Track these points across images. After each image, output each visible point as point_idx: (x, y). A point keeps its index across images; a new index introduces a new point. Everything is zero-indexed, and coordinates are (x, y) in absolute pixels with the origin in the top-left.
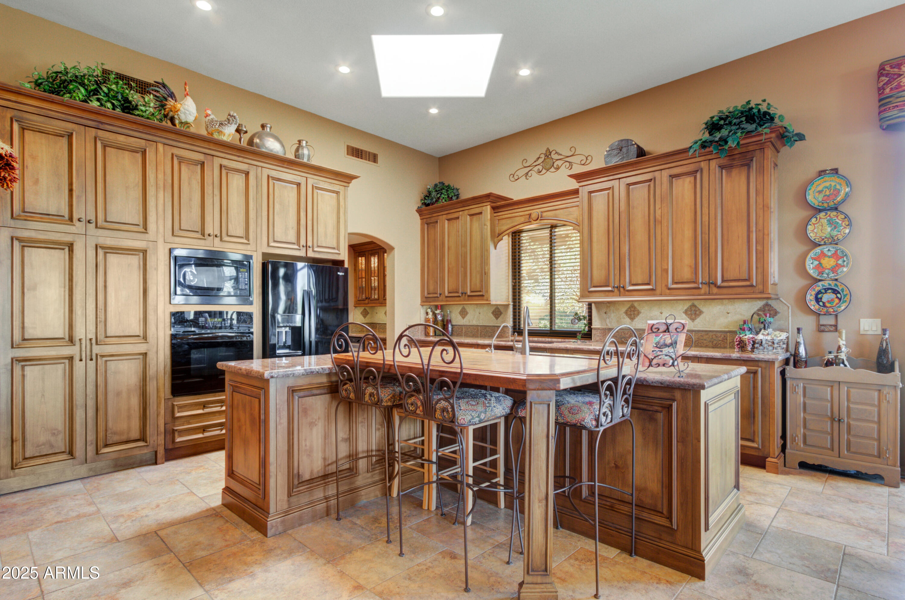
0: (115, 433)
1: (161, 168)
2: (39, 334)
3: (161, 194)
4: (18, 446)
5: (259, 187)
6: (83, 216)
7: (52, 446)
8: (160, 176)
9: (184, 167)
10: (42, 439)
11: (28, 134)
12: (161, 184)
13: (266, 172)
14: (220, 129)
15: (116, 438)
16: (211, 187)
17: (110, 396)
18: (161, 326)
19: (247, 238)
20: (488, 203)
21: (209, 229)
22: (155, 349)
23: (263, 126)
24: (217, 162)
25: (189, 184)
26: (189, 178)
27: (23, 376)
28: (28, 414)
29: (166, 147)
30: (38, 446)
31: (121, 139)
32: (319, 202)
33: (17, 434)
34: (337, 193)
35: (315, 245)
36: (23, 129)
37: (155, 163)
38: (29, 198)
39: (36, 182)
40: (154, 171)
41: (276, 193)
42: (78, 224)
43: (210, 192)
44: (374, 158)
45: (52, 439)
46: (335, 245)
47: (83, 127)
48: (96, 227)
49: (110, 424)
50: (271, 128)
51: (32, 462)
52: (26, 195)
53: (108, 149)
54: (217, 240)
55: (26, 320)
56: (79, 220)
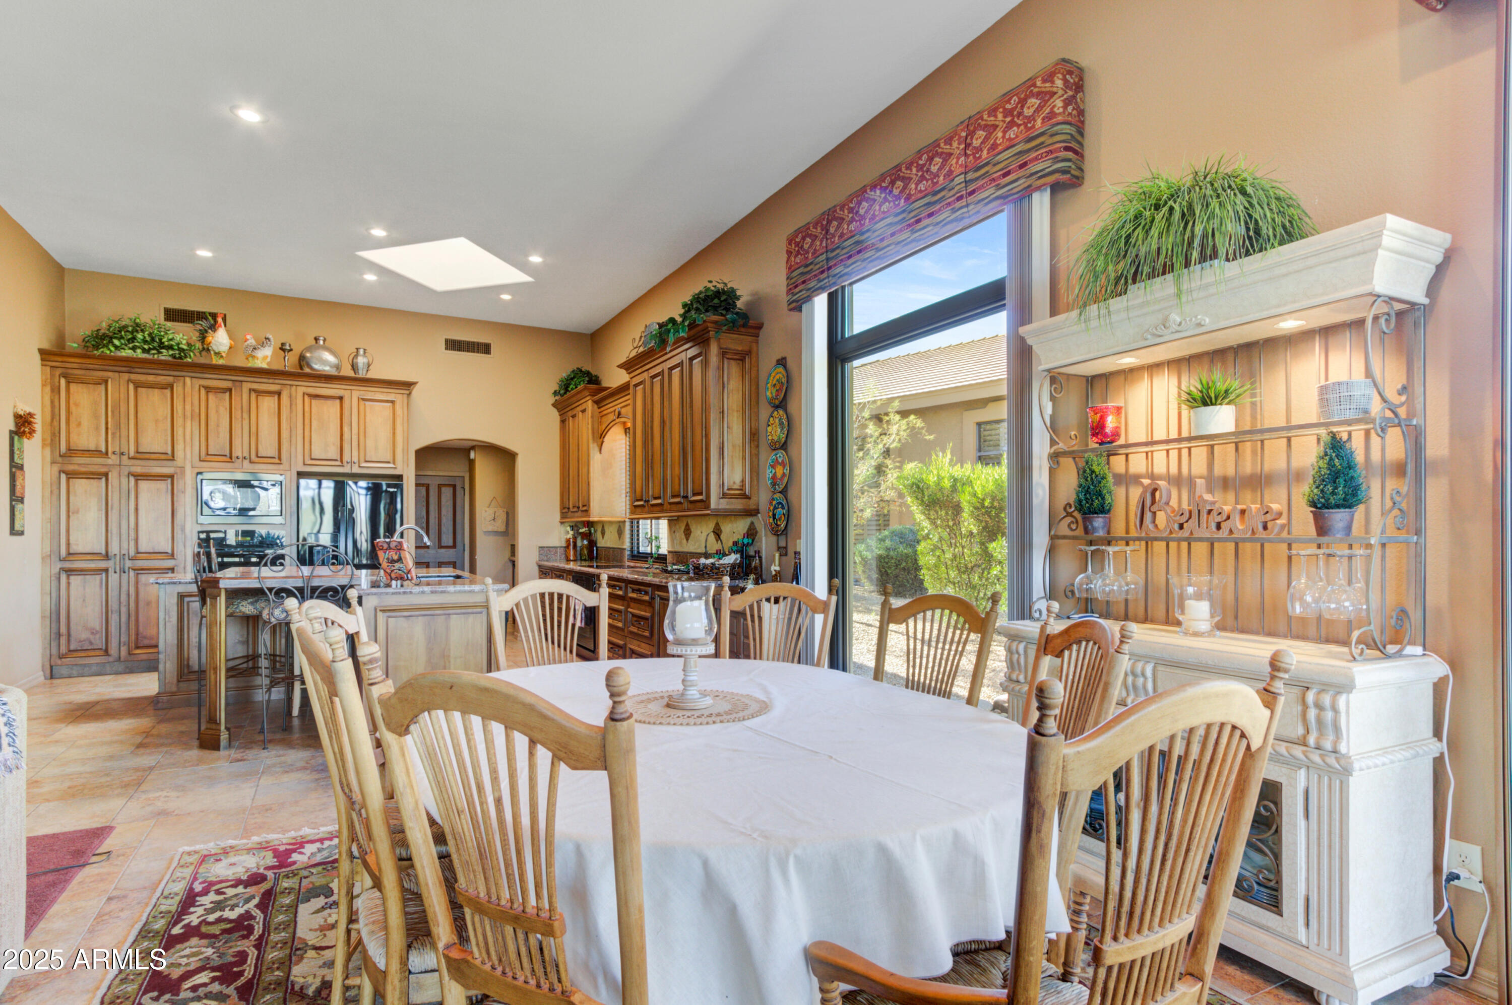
0: (145, 637)
1: (188, 400)
2: (80, 549)
3: (188, 424)
4: (63, 641)
5: (294, 406)
6: (117, 450)
7: (91, 643)
8: (188, 407)
9: (211, 396)
10: (84, 635)
11: (73, 387)
12: (188, 414)
13: (301, 390)
14: (254, 354)
15: (146, 642)
16: (239, 412)
17: (141, 604)
18: (188, 544)
19: (280, 459)
20: (588, 398)
21: (237, 452)
22: (182, 565)
23: (316, 339)
24: (246, 387)
25: (217, 411)
26: (217, 406)
27: (69, 583)
28: (72, 615)
29: (194, 380)
30: (80, 641)
31: (151, 378)
32: (368, 414)
33: (63, 630)
34: (393, 402)
35: (362, 459)
36: (68, 383)
37: (182, 396)
38: (74, 438)
39: (79, 424)
40: (182, 403)
41: (313, 411)
42: (113, 457)
43: (239, 416)
44: (485, 349)
45: (92, 637)
46: (390, 458)
47: (117, 374)
48: (129, 458)
49: (141, 629)
50: (324, 340)
51: (75, 655)
52: (71, 436)
53: (139, 389)
54: (246, 462)
55: (71, 538)
56: (114, 453)
